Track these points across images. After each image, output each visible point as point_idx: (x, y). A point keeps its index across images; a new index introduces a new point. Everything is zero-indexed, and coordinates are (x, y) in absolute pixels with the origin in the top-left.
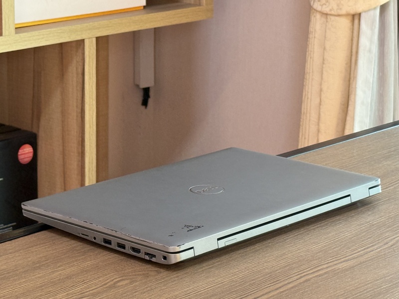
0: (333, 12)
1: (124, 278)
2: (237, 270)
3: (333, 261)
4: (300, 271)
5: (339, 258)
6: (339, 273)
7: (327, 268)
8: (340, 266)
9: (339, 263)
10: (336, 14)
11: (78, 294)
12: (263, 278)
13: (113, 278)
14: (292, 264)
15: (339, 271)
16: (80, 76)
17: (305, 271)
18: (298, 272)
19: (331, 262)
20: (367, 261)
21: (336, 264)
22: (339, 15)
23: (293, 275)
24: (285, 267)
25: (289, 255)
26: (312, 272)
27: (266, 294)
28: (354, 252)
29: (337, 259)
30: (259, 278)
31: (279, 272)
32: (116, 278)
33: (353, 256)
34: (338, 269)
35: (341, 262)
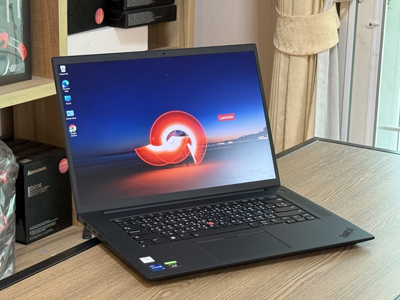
0: (295, 54)
6: (322, 275)
7: (312, 272)
10: (298, 54)
12: (268, 284)
15: (321, 274)
17: (297, 275)
18: (292, 277)
22: (300, 56)
26: (302, 276)
30: (265, 284)
34: (320, 273)
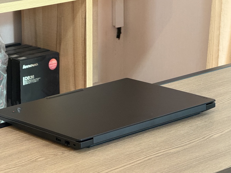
1: (42, 156)
2: (110, 152)
3: (168, 148)
4: (147, 153)
5: (173, 146)
6: (170, 155)
7: (164, 152)
8: (172, 151)
9: (172, 149)
11: (13, 165)
12: (124, 157)
13: (36, 156)
14: (144, 149)
16: (84, 19)
17: (150, 153)
19: (167, 148)
20: (189, 148)
21: (169, 150)
23: (142, 156)
24: (139, 151)
25: (143, 144)
27: (123, 166)
28: (183, 143)
29: (171, 147)
30: (122, 157)
31: (135, 154)
32: (37, 156)
33: (181, 145)
35: (173, 149)
